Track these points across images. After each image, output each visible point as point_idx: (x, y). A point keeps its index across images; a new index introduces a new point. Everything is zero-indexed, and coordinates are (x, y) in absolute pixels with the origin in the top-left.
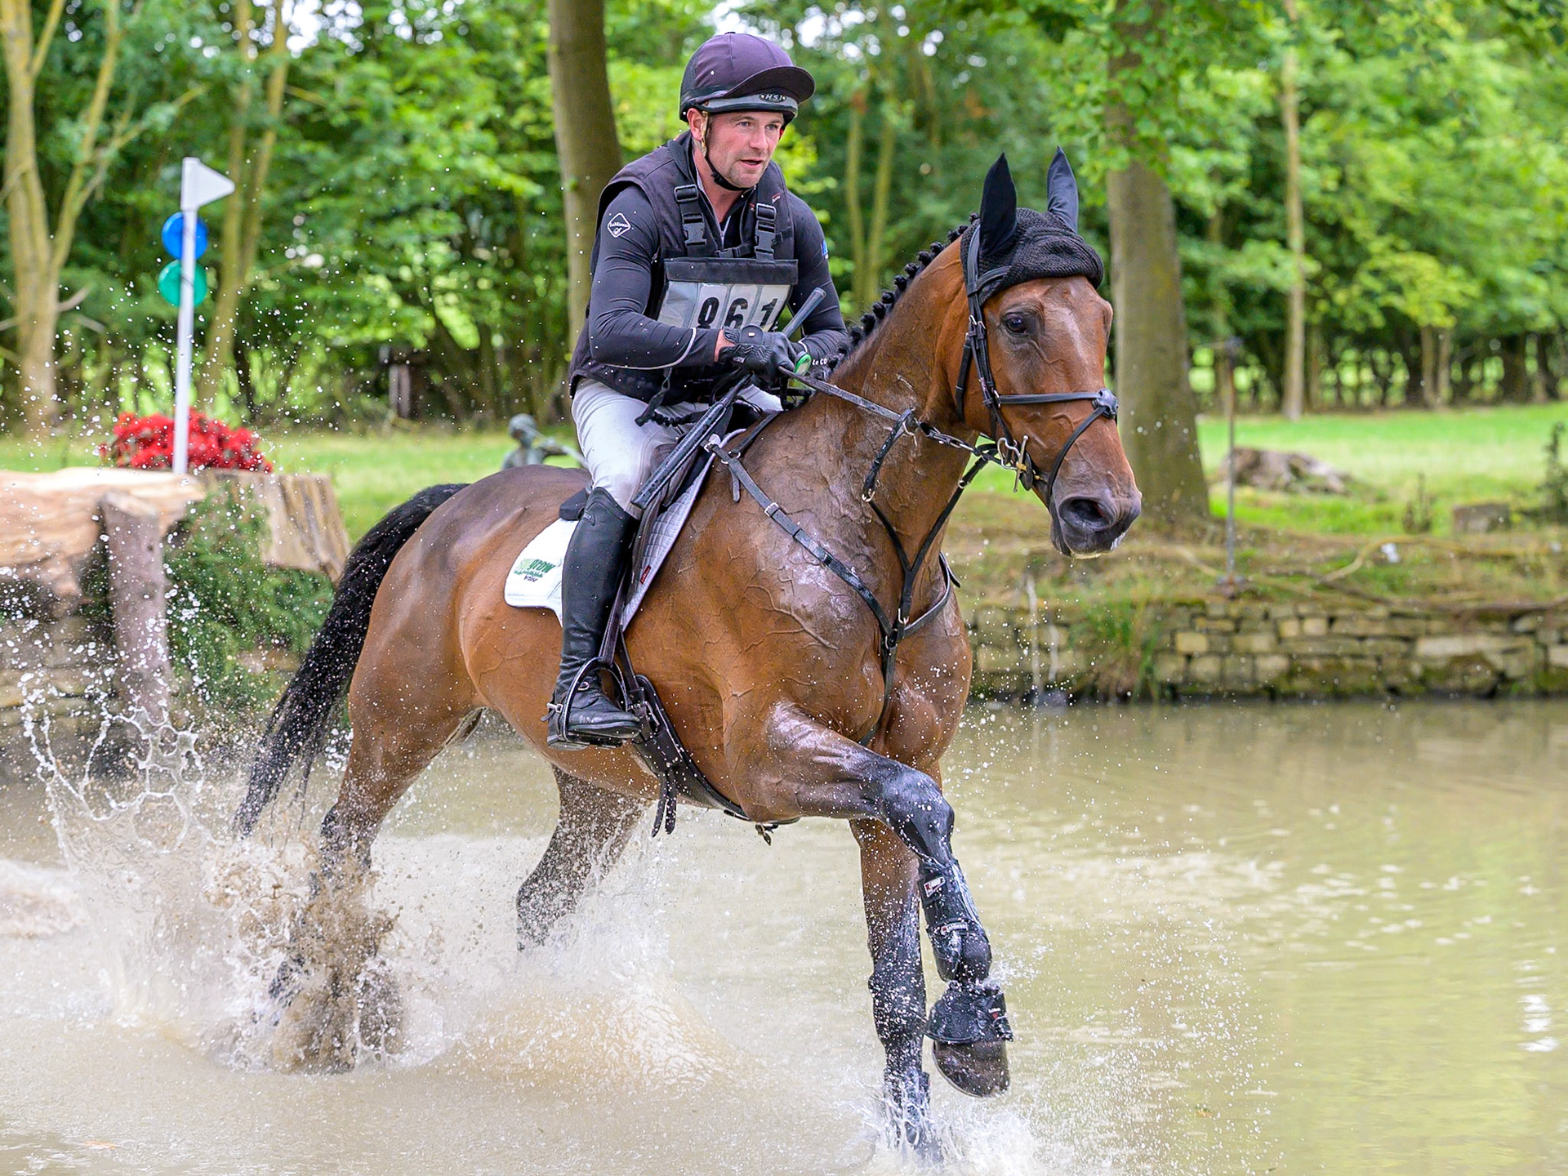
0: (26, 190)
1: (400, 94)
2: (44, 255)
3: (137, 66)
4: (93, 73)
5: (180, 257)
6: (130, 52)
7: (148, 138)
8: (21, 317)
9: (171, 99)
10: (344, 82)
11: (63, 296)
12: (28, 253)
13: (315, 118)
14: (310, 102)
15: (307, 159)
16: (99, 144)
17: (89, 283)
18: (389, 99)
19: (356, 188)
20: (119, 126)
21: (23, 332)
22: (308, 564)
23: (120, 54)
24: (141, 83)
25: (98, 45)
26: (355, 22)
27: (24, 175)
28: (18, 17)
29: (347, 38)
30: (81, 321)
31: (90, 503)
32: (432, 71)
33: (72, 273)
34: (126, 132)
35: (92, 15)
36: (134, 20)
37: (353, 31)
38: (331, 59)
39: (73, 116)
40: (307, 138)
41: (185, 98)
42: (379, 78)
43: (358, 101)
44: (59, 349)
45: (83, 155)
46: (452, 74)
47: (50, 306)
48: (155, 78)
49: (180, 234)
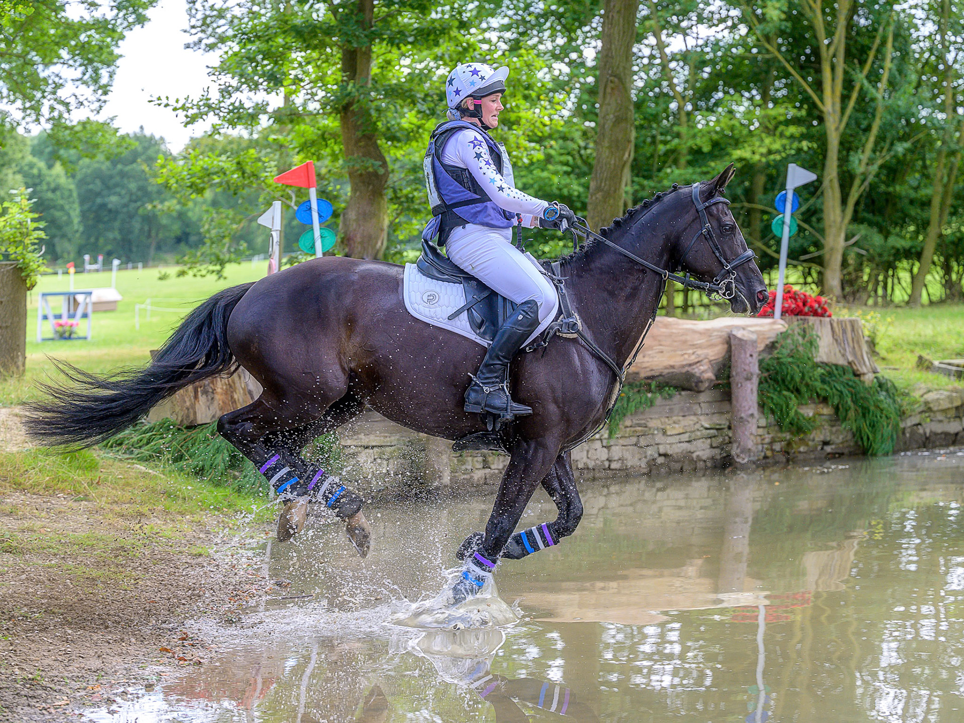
0: (832, 187)
2: (839, 219)
4: (868, 129)
5: (784, 213)
6: (888, 117)
7: (896, 159)
8: (826, 249)
9: (905, 140)
11: (847, 239)
12: (832, 218)
16: (870, 163)
17: (863, 230)
20: (881, 154)
21: (827, 257)
22: (841, 362)
23: (882, 117)
27: (831, 181)
28: (833, 104)
30: (856, 249)
31: (724, 334)
33: (854, 227)
34: (884, 156)
44: (844, 264)
45: (860, 169)
47: (841, 243)
49: (785, 201)
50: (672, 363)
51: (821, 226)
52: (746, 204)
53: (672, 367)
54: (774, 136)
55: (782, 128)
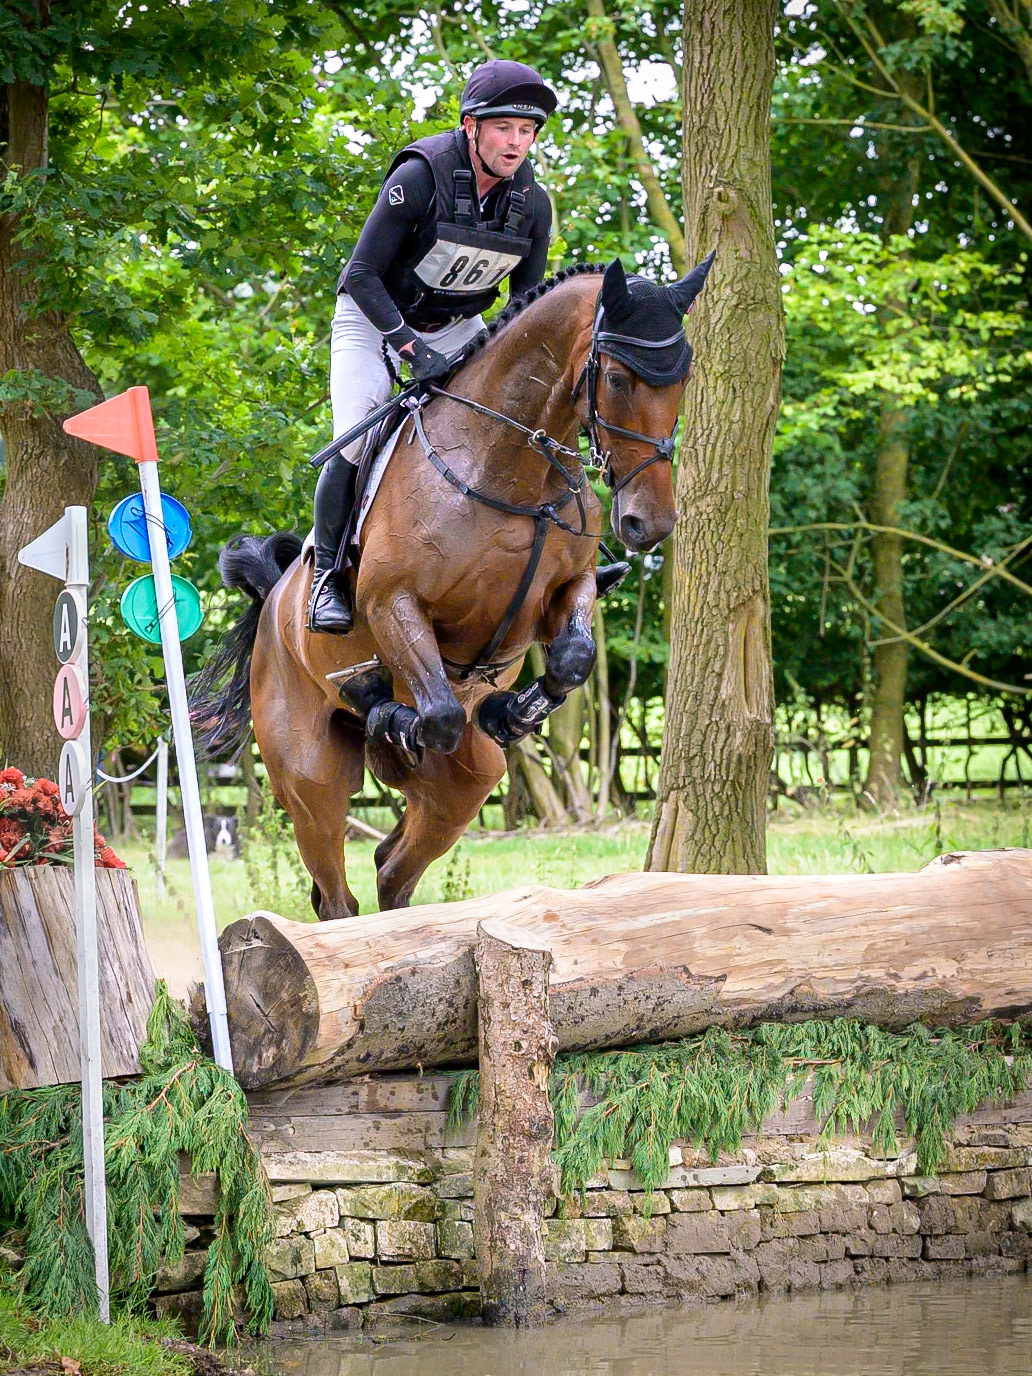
54: (946, 337)
55: (963, 316)
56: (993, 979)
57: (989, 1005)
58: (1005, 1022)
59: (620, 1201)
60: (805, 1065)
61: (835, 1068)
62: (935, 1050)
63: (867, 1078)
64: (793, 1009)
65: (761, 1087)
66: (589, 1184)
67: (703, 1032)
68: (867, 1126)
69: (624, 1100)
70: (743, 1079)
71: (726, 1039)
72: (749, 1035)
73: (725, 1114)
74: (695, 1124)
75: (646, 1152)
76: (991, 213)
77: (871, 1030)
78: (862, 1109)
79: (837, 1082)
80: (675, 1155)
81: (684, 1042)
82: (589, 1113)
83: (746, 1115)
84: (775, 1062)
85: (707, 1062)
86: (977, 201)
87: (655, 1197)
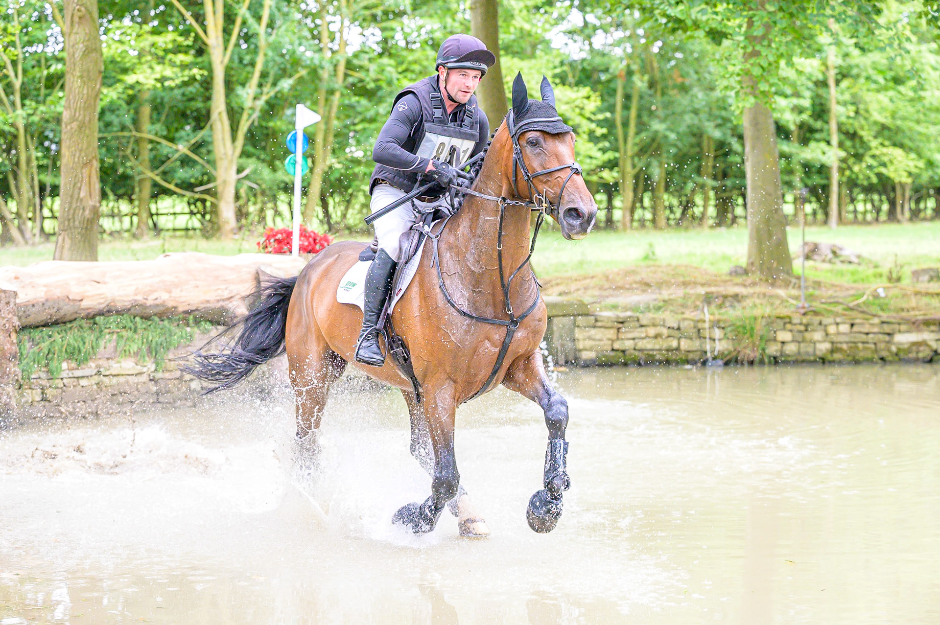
0: (221, 120)
1: (400, 73)
2: (230, 152)
3: (274, 60)
4: (253, 64)
5: (295, 152)
6: (270, 53)
7: (279, 95)
8: (219, 182)
9: (290, 76)
10: (373, 67)
11: (239, 171)
12: (222, 151)
13: (360, 85)
14: (357, 78)
15: (356, 104)
16: (255, 98)
17: (251, 165)
18: (395, 76)
19: (379, 118)
20: (265, 89)
21: (220, 190)
23: (265, 55)
24: (276, 68)
25: (256, 51)
26: (379, 39)
27: (220, 113)
28: (217, 37)
29: (375, 47)
30: (247, 183)
31: (253, 271)
32: (415, 62)
33: (244, 160)
34: (269, 92)
35: (252, 36)
36: (272, 39)
37: (378, 43)
38: (367, 56)
39: (243, 85)
40: (355, 95)
41: (297, 76)
42: (390, 65)
43: (380, 77)
44: (237, 197)
45: (248, 103)
46: (425, 63)
47: (233, 177)
48: (282, 66)
49: (295, 141)
50: (208, 299)
51: (211, 157)
52: (134, 133)
53: (208, 302)
54: (164, 63)
55: (170, 56)
56: (182, 299)
57: (181, 309)
58: (187, 315)
59: (44, 383)
60: (113, 332)
61: (124, 333)
62: (161, 326)
63: (136, 336)
64: (109, 311)
65: (97, 340)
66: (33, 376)
67: (75, 319)
68: (136, 354)
69: (45, 345)
70: (90, 337)
71: (83, 323)
72: (92, 321)
73: (83, 350)
74: (72, 354)
75: (54, 365)
76: (180, 19)
77: (138, 319)
78: (134, 348)
79: (125, 338)
80: (65, 365)
81: (68, 324)
82: (32, 351)
83: (91, 350)
84: (102, 331)
85: (76, 331)
86: (175, 13)
87: (57, 381)
